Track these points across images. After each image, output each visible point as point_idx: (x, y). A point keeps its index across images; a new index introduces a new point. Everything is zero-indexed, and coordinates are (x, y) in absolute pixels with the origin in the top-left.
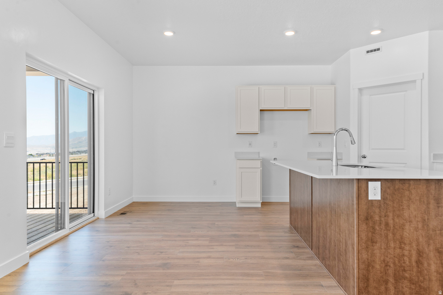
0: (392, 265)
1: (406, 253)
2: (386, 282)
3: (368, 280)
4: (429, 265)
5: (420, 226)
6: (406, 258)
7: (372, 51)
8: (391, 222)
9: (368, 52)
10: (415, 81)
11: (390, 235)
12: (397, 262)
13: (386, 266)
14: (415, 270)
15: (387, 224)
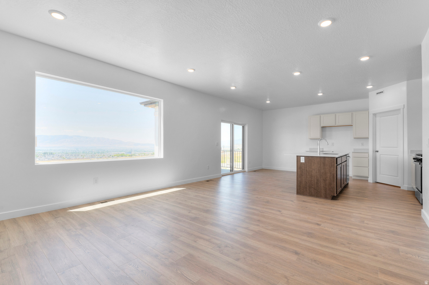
0: (308, 183)
1: (313, 180)
2: (306, 188)
3: (300, 187)
4: (321, 184)
5: (318, 171)
6: (313, 181)
7: (379, 93)
8: (308, 170)
9: (377, 94)
10: (399, 110)
11: (308, 174)
12: (310, 182)
13: (306, 183)
14: (316, 185)
15: (307, 170)
